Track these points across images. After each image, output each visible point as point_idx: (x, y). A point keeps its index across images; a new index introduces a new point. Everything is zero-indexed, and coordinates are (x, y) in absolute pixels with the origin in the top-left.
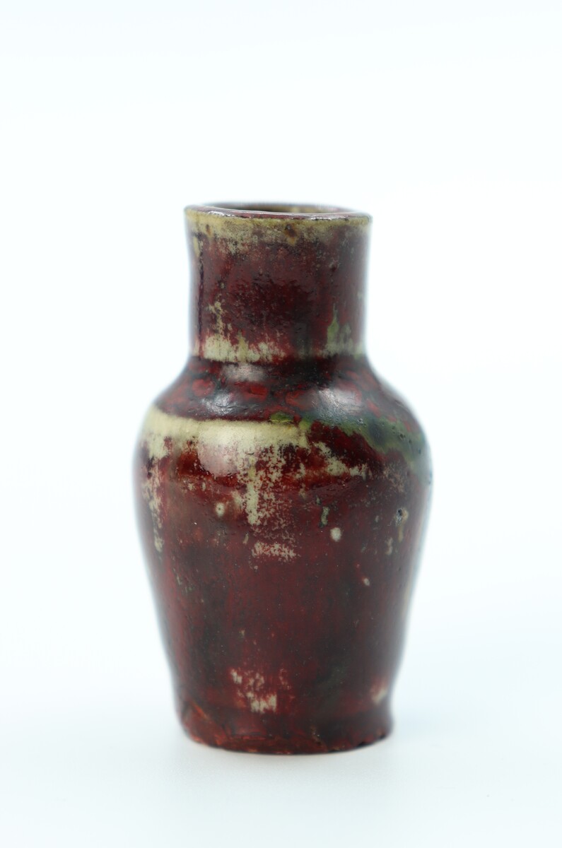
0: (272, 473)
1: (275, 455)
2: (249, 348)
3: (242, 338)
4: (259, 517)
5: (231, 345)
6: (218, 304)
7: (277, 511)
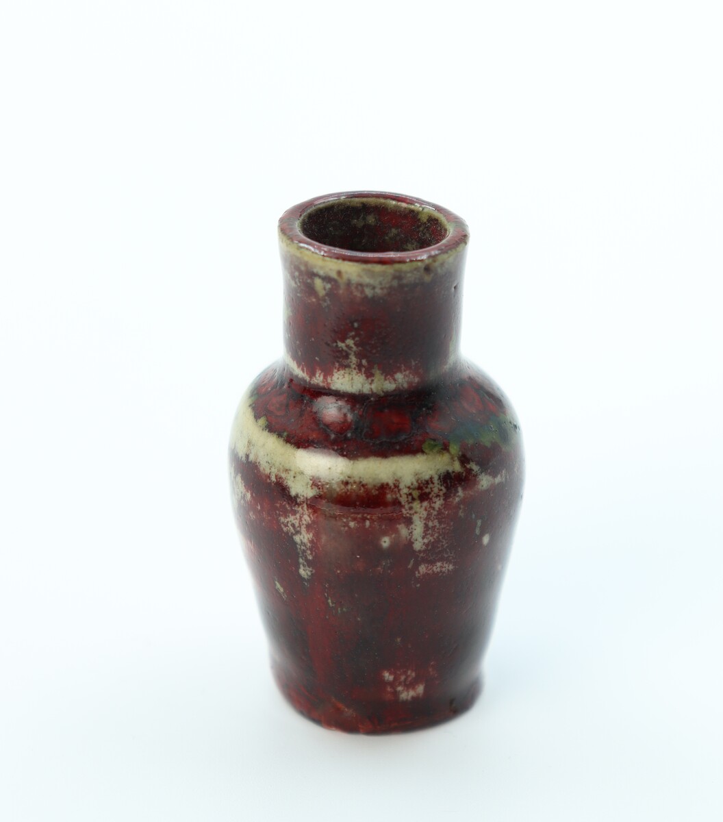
0: (435, 503)
1: (436, 485)
2: (385, 380)
3: (378, 372)
4: (424, 543)
5: (365, 378)
6: (350, 342)
7: (440, 535)
